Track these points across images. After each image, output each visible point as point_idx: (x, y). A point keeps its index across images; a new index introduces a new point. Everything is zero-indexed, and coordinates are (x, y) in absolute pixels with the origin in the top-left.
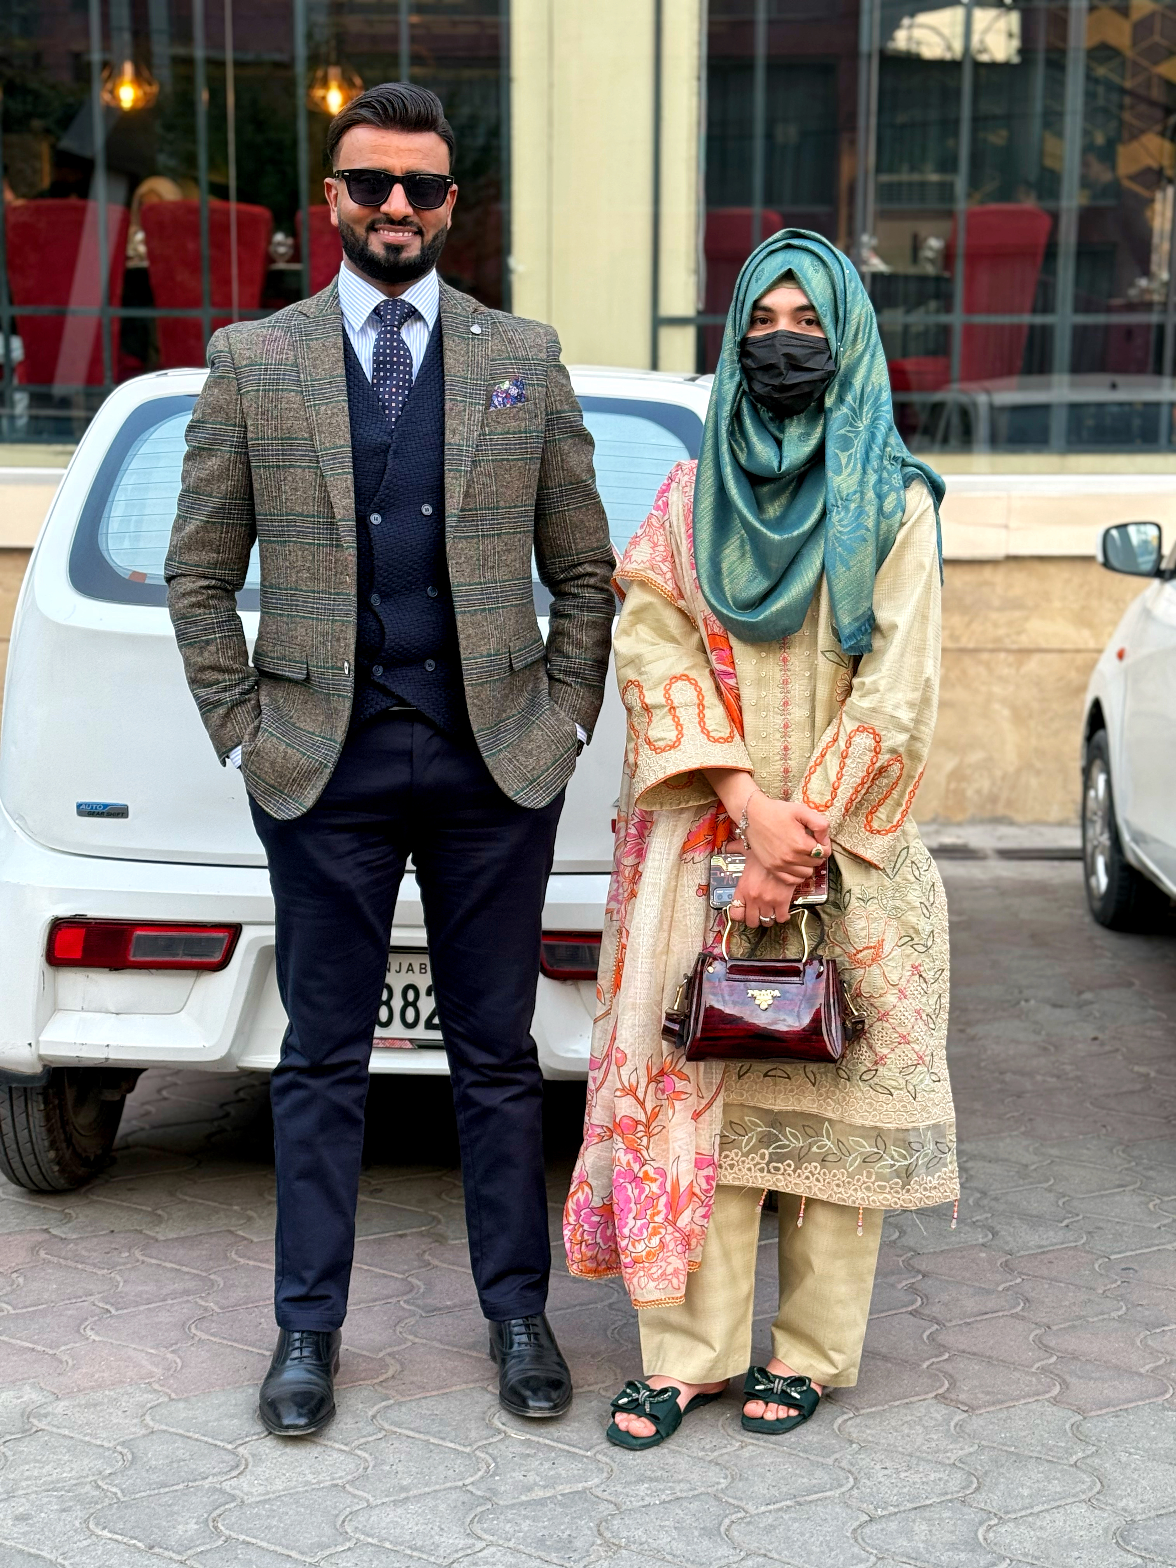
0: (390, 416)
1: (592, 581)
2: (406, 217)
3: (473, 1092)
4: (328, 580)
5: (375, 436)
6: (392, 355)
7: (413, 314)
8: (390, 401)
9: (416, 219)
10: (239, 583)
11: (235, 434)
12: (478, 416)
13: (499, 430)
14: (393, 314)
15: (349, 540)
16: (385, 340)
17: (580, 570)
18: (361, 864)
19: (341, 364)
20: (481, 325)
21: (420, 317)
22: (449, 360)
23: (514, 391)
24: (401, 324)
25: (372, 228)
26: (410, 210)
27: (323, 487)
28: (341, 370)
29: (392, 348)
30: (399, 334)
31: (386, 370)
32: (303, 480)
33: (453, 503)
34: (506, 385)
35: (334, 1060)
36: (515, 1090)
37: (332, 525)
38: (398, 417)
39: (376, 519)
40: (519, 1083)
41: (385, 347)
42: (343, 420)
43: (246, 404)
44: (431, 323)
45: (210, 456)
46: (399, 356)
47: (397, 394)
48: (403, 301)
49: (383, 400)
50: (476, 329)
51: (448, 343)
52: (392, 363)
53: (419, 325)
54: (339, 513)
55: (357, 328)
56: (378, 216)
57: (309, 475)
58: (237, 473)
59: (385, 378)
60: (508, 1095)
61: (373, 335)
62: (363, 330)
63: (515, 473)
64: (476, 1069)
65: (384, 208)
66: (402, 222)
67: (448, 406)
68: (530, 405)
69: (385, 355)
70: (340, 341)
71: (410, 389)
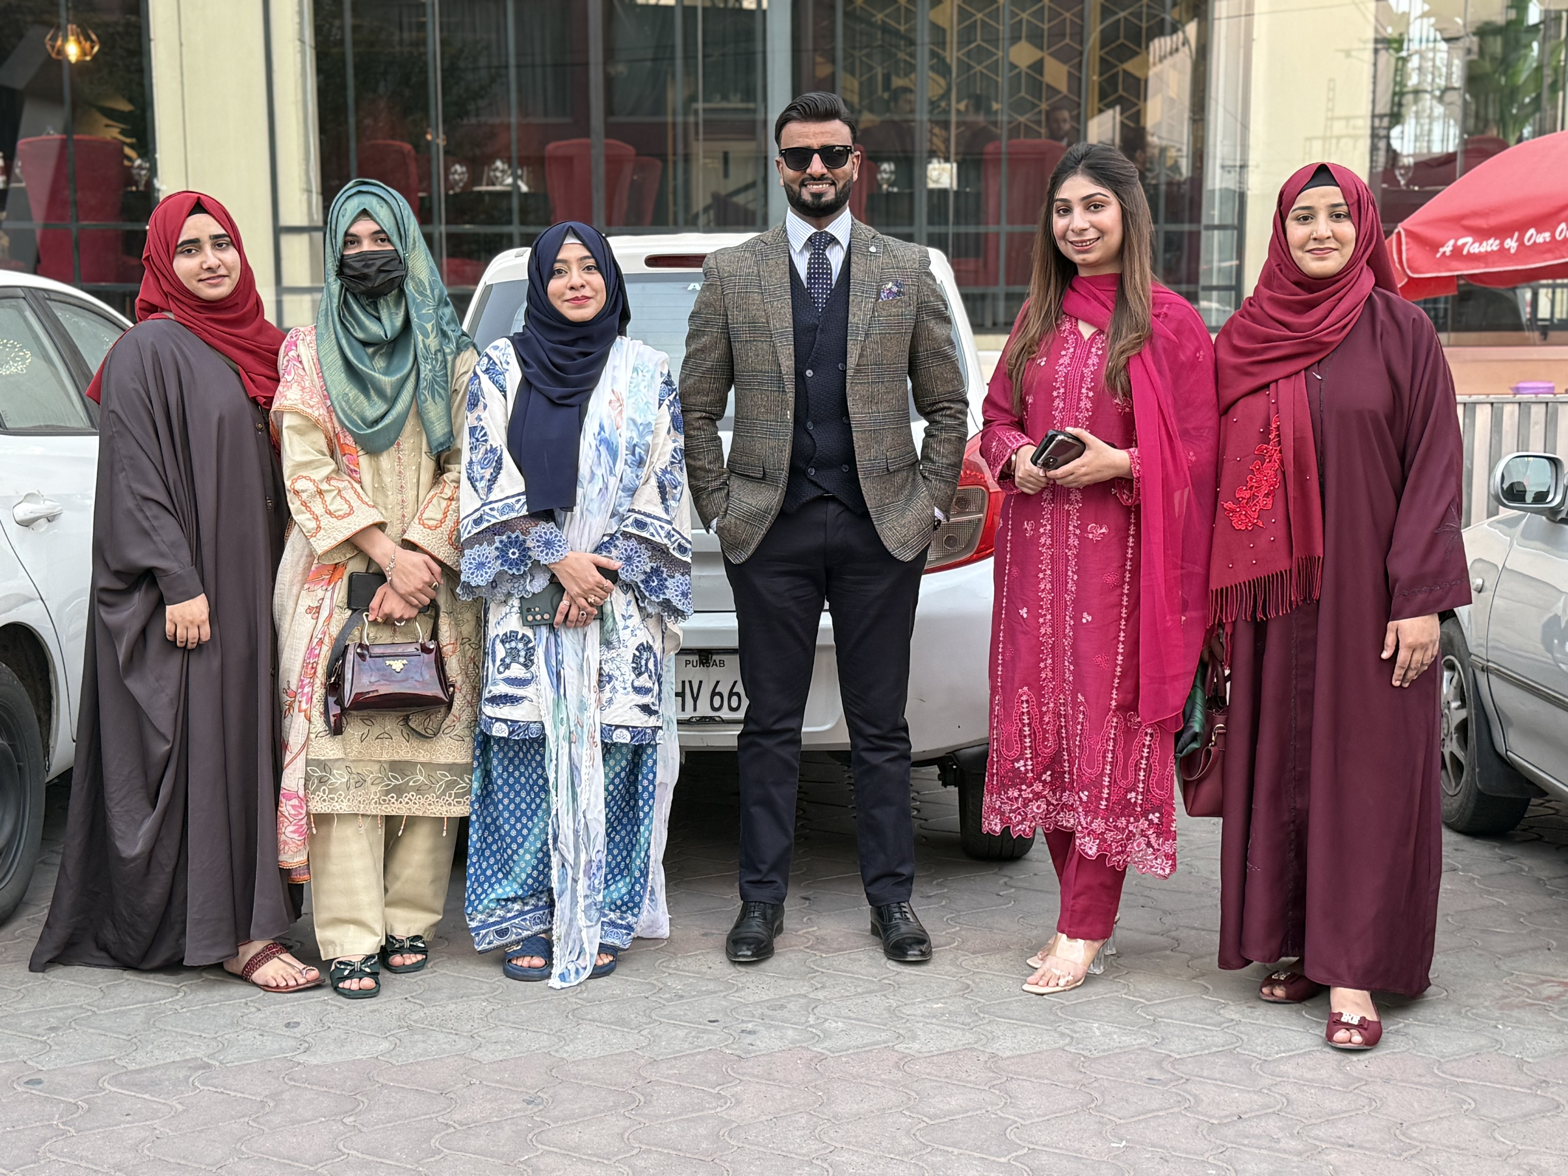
0: (817, 308)
1: (948, 412)
2: (823, 175)
3: (864, 754)
4: (776, 413)
5: (809, 319)
6: (819, 268)
7: (833, 241)
8: (818, 298)
9: (830, 175)
10: (720, 415)
11: (721, 321)
12: (870, 305)
13: (884, 313)
14: (820, 242)
15: (790, 387)
16: (815, 259)
17: (941, 405)
18: (796, 598)
19: (788, 275)
20: (877, 247)
21: (838, 243)
22: (854, 269)
23: (895, 289)
24: (825, 248)
25: (803, 184)
26: (825, 171)
27: (775, 353)
28: (787, 279)
29: (819, 263)
30: (824, 254)
31: (815, 278)
32: (762, 349)
33: (852, 360)
34: (890, 285)
35: (778, 727)
36: (893, 754)
37: (780, 378)
38: (823, 308)
39: (809, 373)
40: (895, 749)
41: (814, 263)
42: (788, 310)
43: (727, 301)
44: (845, 247)
45: (703, 335)
46: (823, 269)
47: (822, 293)
48: (826, 233)
49: (814, 298)
50: (873, 249)
51: (854, 258)
52: (818, 273)
53: (838, 247)
54: (784, 370)
55: (798, 251)
56: (806, 176)
57: (765, 346)
58: (722, 345)
59: (815, 283)
60: (888, 757)
61: (807, 255)
62: (801, 252)
63: (894, 342)
64: (866, 738)
65: (808, 171)
66: (821, 178)
67: (851, 298)
68: (906, 298)
69: (814, 268)
70: (787, 259)
71: (831, 289)
